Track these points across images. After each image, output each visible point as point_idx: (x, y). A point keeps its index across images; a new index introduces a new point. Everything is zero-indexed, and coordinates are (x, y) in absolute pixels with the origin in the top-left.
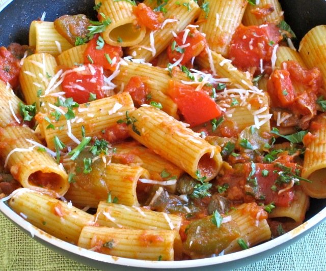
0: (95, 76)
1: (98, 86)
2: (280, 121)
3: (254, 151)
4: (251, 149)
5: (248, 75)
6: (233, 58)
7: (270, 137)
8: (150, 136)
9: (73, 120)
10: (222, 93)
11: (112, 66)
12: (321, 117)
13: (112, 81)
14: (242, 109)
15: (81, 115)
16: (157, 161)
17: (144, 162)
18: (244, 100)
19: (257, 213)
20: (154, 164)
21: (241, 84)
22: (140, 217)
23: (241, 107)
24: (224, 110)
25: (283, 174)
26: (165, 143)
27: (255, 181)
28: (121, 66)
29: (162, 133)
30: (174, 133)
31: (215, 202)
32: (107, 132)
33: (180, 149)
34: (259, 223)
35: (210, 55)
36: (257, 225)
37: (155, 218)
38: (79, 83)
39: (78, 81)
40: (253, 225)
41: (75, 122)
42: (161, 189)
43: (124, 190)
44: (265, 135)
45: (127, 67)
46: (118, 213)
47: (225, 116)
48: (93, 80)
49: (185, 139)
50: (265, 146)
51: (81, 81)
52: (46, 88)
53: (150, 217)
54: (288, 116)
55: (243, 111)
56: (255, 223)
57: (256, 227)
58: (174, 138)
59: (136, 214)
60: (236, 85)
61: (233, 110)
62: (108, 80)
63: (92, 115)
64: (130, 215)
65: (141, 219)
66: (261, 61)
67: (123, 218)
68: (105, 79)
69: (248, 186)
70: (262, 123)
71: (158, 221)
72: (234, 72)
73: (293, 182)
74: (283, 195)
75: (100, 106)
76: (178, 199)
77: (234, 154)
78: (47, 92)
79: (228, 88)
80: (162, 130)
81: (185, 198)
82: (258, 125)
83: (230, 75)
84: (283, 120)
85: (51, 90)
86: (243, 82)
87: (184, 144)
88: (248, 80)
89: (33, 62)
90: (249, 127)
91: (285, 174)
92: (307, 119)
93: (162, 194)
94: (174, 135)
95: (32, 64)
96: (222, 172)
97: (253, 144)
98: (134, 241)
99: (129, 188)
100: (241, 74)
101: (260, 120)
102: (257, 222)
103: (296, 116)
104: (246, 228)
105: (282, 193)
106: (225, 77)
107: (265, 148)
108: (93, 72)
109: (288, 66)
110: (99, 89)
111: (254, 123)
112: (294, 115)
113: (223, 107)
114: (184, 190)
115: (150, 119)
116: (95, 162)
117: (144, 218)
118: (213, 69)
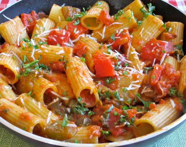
0: (64, 36)
1: (63, 42)
2: (143, 91)
3: (120, 101)
4: (119, 99)
5: (143, 63)
6: (141, 54)
7: (133, 97)
8: (69, 72)
9: (37, 50)
10: (124, 68)
11: (75, 34)
12: (169, 99)
13: (74, 43)
14: (127, 78)
15: (42, 49)
16: (67, 86)
17: (60, 84)
18: (131, 74)
19: (94, 130)
20: (65, 87)
21: (136, 67)
22: (37, 108)
23: (128, 77)
24: (118, 75)
25: (123, 117)
26: (72, 77)
27: (107, 115)
28: (81, 37)
29: (74, 71)
30: (79, 73)
31: (82, 118)
32: (53, 63)
33: (76, 82)
34: (92, 137)
35: (129, 47)
36: (91, 137)
37: (44, 111)
38: (55, 37)
39: (55, 36)
40: (89, 136)
41: (37, 51)
42: (58, 99)
43: (38, 91)
44: (131, 95)
45: (83, 38)
46: (28, 101)
47: (117, 79)
48: (62, 38)
49: (82, 78)
50: (128, 101)
51: (56, 36)
52: (40, 34)
53: (42, 110)
54: (149, 90)
55: (127, 79)
56: (90, 136)
57: (90, 138)
58: (77, 76)
59: (36, 105)
60: (134, 66)
61: (123, 77)
62: (71, 42)
63: (47, 51)
64: (33, 105)
65: (36, 109)
66: (155, 59)
67: (28, 105)
68: (70, 40)
69: (102, 117)
70: (133, 88)
71: (44, 113)
72: (136, 59)
73: (125, 123)
74: (117, 129)
75: (54, 48)
76: (65, 109)
77: (108, 99)
78: (38, 36)
79: (129, 66)
80: (75, 70)
81: (69, 110)
82: (130, 88)
83: (134, 60)
84: (145, 91)
85: (41, 36)
86: (138, 65)
87: (79, 80)
88: (141, 66)
89: (42, 21)
90: (124, 88)
91: (123, 118)
92: (159, 97)
93: (57, 102)
94: (78, 74)
95: (41, 22)
96: (97, 106)
97: (121, 97)
98: (19, 114)
99: (40, 91)
100: (140, 62)
101: (133, 87)
102: (91, 136)
103: (155, 93)
104: (84, 137)
105: (117, 128)
106: (131, 61)
107: (127, 102)
108: (64, 34)
109: (166, 65)
110: (63, 43)
111: (128, 87)
112: (154, 92)
113: (118, 73)
114: (70, 106)
115: (74, 63)
116: (32, 72)
117: (38, 109)
118: (128, 55)
